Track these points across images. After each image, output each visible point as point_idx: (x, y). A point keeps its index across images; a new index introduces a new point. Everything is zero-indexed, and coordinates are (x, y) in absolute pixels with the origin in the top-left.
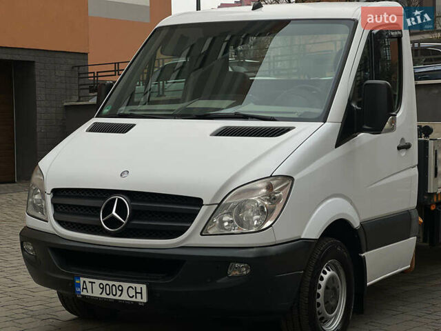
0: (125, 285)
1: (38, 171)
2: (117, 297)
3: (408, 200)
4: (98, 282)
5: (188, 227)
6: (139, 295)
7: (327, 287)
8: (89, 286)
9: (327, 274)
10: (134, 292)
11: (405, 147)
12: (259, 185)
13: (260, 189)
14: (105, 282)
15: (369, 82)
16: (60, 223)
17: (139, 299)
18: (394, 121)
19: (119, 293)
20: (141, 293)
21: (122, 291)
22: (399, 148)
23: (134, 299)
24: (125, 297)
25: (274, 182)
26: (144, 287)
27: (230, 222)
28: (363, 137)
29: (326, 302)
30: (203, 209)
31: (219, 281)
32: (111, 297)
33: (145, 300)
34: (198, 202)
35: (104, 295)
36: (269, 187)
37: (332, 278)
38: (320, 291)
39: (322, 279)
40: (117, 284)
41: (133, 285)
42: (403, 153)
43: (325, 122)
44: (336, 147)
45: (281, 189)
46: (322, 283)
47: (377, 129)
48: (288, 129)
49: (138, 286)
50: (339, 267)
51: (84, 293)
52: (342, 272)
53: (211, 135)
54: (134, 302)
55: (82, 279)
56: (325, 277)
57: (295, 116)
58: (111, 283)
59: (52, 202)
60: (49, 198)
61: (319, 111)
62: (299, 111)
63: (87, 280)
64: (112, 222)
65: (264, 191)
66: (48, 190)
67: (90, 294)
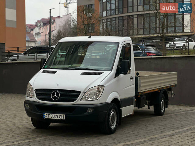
0: (59, 115)
1: (29, 84)
2: (56, 118)
3: (132, 94)
4: (50, 114)
5: (77, 99)
6: (63, 118)
7: (112, 116)
8: (48, 116)
9: (112, 113)
10: (61, 117)
11: (132, 78)
12: (95, 88)
13: (96, 89)
14: (53, 114)
15: (123, 60)
16: (38, 98)
17: (63, 119)
18: (130, 71)
19: (57, 117)
20: (63, 117)
21: (58, 116)
22: (130, 79)
23: (61, 119)
24: (58, 118)
25: (99, 87)
26: (64, 115)
27: (88, 98)
28: (121, 75)
29: (112, 121)
30: (81, 94)
31: (85, 113)
32: (54, 118)
33: (64, 119)
34: (79, 92)
35: (52, 118)
36: (98, 88)
37: (113, 114)
38: (110, 117)
39: (111, 114)
40: (56, 115)
41: (61, 115)
42: (131, 80)
43: (112, 71)
44: (115, 78)
45: (101, 89)
46: (111, 115)
47: (125, 73)
48: (102, 73)
49: (63, 115)
50: (115, 111)
51: (46, 117)
52: (116, 113)
53: (81, 74)
54: (61, 120)
55: (46, 114)
56: (112, 114)
57: (103, 69)
58: (54, 114)
59: (36, 93)
60: (35, 92)
61: (110, 68)
62: (104, 68)
63: (47, 114)
64: (55, 98)
65: (97, 89)
66: (34, 89)
67: (48, 118)
